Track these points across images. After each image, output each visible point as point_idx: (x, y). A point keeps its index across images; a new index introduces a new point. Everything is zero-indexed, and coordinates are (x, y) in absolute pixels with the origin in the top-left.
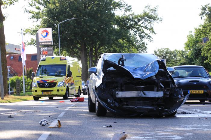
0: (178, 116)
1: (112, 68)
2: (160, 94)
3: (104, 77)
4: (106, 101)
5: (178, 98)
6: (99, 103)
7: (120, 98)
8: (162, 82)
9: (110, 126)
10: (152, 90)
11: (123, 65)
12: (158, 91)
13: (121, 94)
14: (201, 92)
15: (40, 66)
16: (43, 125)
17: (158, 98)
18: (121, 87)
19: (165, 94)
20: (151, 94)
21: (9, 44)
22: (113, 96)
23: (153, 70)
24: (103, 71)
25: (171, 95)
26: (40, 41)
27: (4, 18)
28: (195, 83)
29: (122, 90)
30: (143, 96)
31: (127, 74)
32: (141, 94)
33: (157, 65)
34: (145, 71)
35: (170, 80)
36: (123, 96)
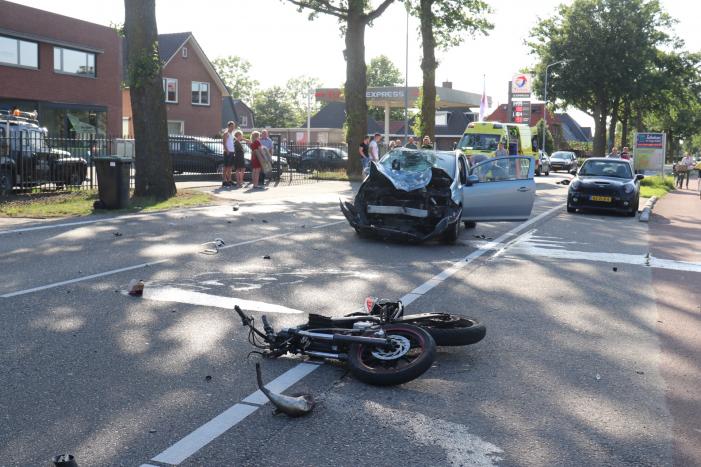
2: (423, 213)
7: (374, 214)
8: (435, 197)
10: (417, 207)
12: (424, 208)
14: (609, 199)
15: (466, 135)
17: (419, 219)
18: (379, 199)
19: (431, 213)
20: (414, 212)
22: (365, 210)
26: (513, 91)
28: (601, 186)
29: (378, 204)
30: (405, 213)
33: (431, 174)
36: (377, 212)
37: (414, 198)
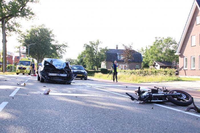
0: (71, 84)
1: (48, 64)
2: (66, 75)
3: (44, 67)
4: (45, 77)
5: (72, 77)
6: (42, 77)
7: (50, 76)
9: (45, 86)
10: (63, 73)
11: (52, 63)
12: (65, 74)
13: (50, 74)
14: (81, 75)
15: (20, 61)
16: (18, 85)
17: (65, 77)
18: (51, 71)
20: (62, 75)
21: (8, 52)
22: (47, 75)
23: (63, 66)
24: (44, 65)
25: (70, 76)
26: (21, 51)
27: (7, 41)
28: (79, 72)
29: (51, 73)
30: (59, 76)
31: (53, 67)
32: (58, 75)
33: (65, 64)
34: (60, 66)
35: (70, 70)
37: (61, 71)
